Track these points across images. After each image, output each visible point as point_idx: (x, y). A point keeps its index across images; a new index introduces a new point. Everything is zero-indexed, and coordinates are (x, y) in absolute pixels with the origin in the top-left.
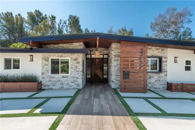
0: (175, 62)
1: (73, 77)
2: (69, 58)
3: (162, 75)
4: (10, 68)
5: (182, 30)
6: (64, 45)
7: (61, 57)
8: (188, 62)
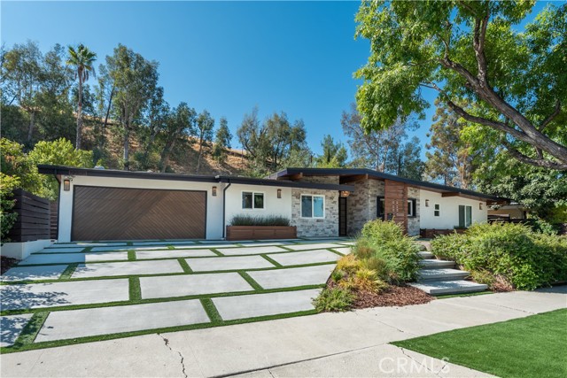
0: (427, 205)
1: (329, 221)
3: (416, 220)
4: (251, 207)
5: (403, 142)
6: (318, 178)
7: (315, 193)
8: (437, 207)
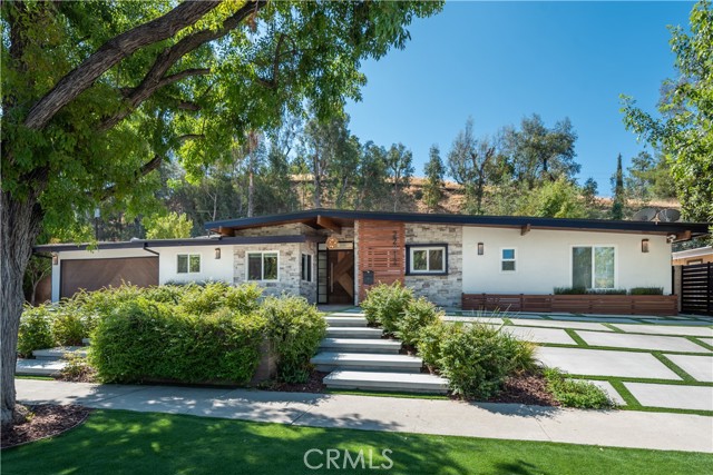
0: (481, 253)
1: (284, 285)
2: (278, 252)
3: (452, 279)
4: (186, 271)
7: (264, 249)
